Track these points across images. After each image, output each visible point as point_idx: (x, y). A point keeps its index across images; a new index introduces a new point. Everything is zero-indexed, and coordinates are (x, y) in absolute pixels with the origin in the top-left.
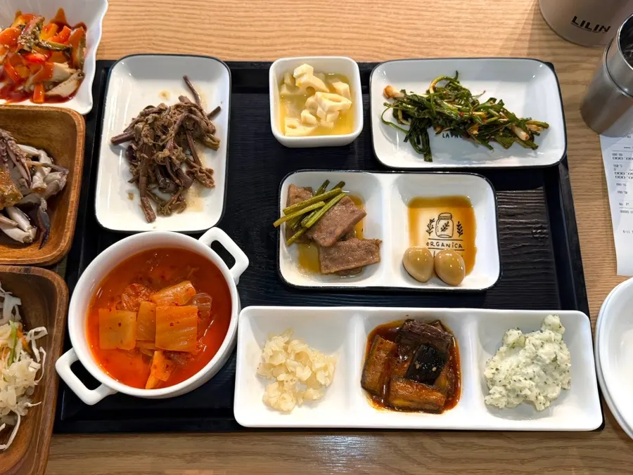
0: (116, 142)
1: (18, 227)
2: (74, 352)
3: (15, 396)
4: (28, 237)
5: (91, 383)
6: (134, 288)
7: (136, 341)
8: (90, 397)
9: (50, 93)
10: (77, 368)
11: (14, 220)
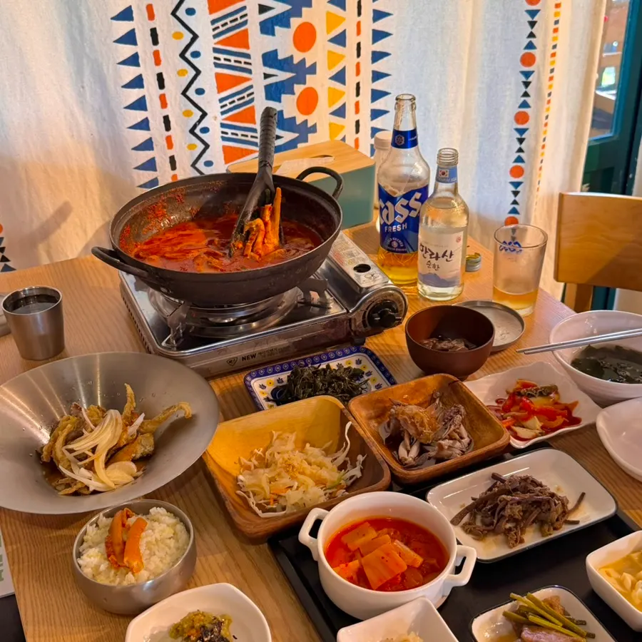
0: (495, 477)
1: (408, 452)
2: (327, 514)
3: (296, 501)
4: (406, 460)
5: (314, 532)
6: (395, 533)
7: (359, 549)
8: (304, 535)
9: (514, 428)
10: (318, 523)
11: (411, 447)
